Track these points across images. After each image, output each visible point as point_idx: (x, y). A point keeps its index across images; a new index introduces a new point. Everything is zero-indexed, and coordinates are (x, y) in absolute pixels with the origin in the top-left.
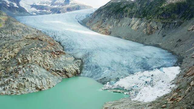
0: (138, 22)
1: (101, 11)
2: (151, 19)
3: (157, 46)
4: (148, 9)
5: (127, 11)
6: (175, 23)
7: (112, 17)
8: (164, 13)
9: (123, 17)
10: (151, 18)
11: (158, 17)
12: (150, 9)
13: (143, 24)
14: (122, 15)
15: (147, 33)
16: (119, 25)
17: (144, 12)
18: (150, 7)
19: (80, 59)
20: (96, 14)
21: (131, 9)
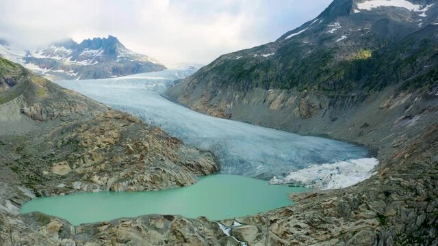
0: (281, 96)
1: (205, 76)
2: (306, 91)
4: (298, 73)
5: (258, 75)
6: (353, 97)
7: (229, 86)
8: (330, 79)
9: (251, 88)
10: (306, 89)
11: (319, 87)
12: (304, 72)
13: (292, 100)
14: (249, 84)
15: (301, 115)
17: (293, 78)
18: (303, 68)
19: (209, 152)
20: (195, 81)
21: (266, 72)
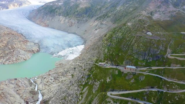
0: (64, 19)
3: (75, 33)
5: (57, 11)
6: (84, 20)
8: (78, 14)
9: (55, 16)
10: (71, 17)
11: (75, 16)
12: (71, 11)
13: (67, 20)
14: (54, 14)
15: (69, 26)
16: (53, 20)
17: (67, 13)
18: (70, 10)
19: (37, 44)
21: (60, 10)
